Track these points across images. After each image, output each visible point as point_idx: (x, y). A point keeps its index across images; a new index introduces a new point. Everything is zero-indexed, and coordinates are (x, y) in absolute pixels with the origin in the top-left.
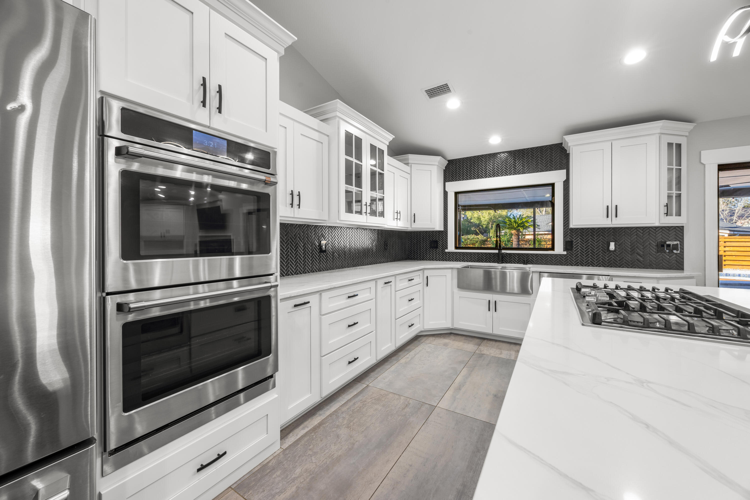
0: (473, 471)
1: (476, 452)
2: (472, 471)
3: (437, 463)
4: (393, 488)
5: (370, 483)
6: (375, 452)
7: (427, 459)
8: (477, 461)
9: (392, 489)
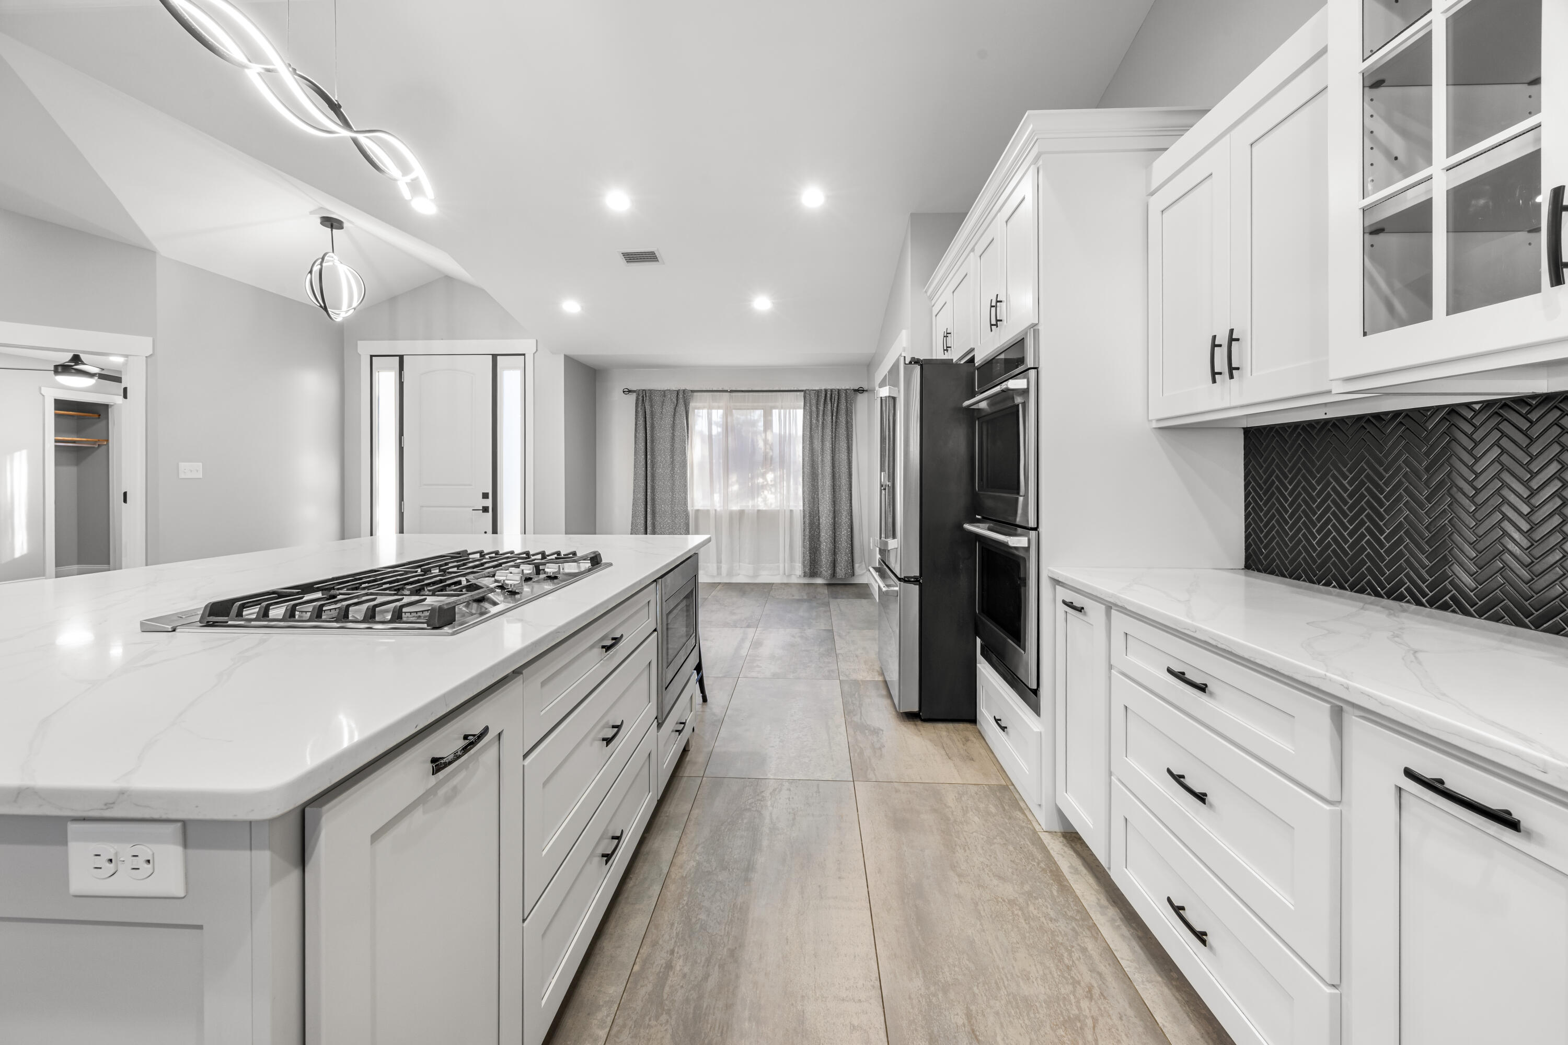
0: (737, 907)
1: (736, 948)
2: (739, 907)
3: (803, 897)
4: (841, 843)
5: (875, 838)
6: (912, 876)
7: (822, 898)
8: (732, 927)
9: (843, 843)
